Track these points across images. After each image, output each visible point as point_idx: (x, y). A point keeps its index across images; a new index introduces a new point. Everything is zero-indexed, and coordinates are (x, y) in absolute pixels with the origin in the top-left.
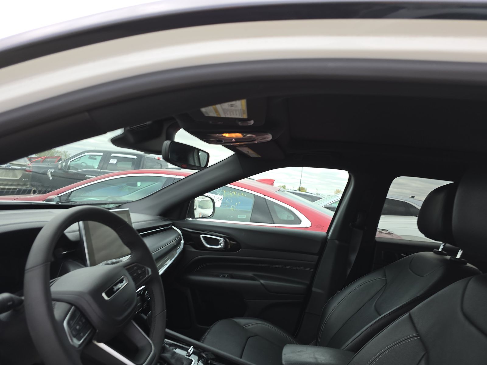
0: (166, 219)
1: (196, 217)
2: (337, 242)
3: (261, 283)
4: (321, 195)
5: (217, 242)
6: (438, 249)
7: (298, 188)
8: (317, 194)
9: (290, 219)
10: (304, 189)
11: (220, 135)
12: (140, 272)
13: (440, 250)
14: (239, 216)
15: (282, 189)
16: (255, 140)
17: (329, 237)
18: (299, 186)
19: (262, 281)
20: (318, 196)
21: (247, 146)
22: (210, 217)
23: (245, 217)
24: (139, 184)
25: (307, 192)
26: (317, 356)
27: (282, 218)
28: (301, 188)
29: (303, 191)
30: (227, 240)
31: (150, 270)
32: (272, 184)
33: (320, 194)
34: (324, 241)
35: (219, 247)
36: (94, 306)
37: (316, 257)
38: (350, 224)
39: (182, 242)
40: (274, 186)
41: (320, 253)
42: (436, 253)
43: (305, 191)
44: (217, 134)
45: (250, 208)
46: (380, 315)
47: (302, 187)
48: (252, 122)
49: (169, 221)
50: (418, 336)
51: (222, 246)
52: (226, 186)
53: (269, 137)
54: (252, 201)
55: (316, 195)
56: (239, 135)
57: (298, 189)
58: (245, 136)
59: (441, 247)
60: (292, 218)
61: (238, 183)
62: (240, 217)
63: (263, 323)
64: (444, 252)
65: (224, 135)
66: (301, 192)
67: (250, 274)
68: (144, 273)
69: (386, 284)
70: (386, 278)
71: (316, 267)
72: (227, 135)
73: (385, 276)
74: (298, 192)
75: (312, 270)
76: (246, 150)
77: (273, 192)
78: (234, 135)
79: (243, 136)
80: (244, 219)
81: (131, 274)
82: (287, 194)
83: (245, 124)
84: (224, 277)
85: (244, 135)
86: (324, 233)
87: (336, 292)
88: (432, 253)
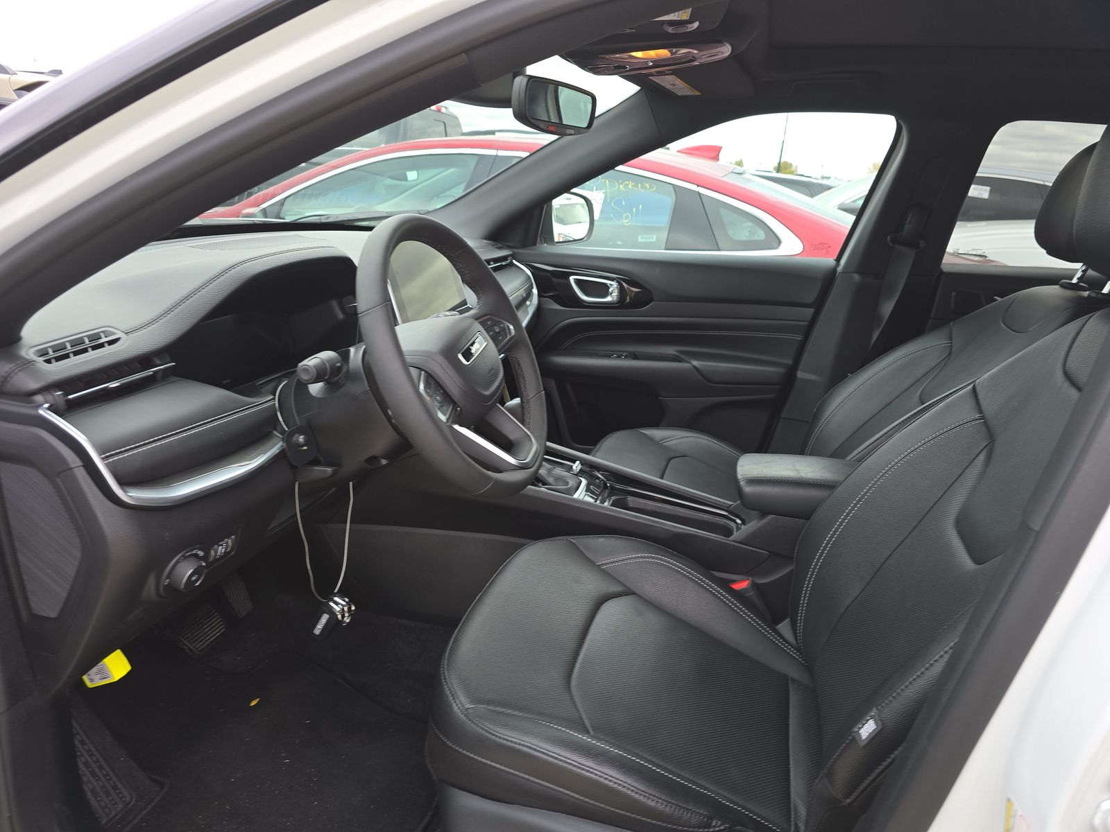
0: (499, 245)
1: (556, 240)
2: (857, 277)
3: (695, 367)
4: (832, 179)
5: (603, 290)
6: (1071, 279)
7: (776, 165)
8: (823, 178)
9: (756, 238)
10: (791, 165)
11: (625, 55)
12: (497, 330)
13: (1075, 281)
14: (642, 238)
15: (739, 169)
16: (694, 61)
17: (840, 269)
18: (778, 161)
19: (696, 363)
20: (825, 182)
21: (674, 72)
22: (585, 239)
23: (654, 240)
24: (412, 175)
25: (799, 173)
26: (798, 468)
27: (736, 238)
28: (782, 165)
29: (787, 171)
30: (625, 285)
31: (511, 327)
32: (716, 158)
33: (829, 178)
34: (830, 276)
35: (609, 299)
36: (452, 372)
37: (811, 311)
38: (888, 238)
39: (535, 291)
40: (719, 163)
41: (819, 304)
42: (1063, 286)
43: (792, 173)
44: (619, 53)
45: (664, 219)
46: (923, 404)
47: (785, 163)
48: (696, 25)
49: (506, 249)
50: (983, 418)
51: (615, 298)
52: (616, 168)
53: (726, 50)
54: (669, 200)
55: (820, 182)
56: (664, 53)
57: (774, 169)
58: (675, 53)
59: (1079, 274)
60: (761, 235)
61: (642, 159)
62: (643, 240)
63: (698, 435)
64: (1081, 284)
65: (634, 54)
66: (783, 174)
67: (671, 350)
68: (505, 331)
69: (950, 354)
70: (951, 343)
71: (808, 331)
72: (639, 54)
73: (951, 339)
74: (775, 175)
75: (799, 338)
76: (670, 82)
77: (719, 178)
78: (652, 53)
79: (672, 54)
80: (652, 242)
81: (487, 330)
82: (749, 180)
83: (681, 30)
84: (619, 357)
85: (674, 50)
86: (830, 261)
87: (846, 376)
88: (1057, 287)
